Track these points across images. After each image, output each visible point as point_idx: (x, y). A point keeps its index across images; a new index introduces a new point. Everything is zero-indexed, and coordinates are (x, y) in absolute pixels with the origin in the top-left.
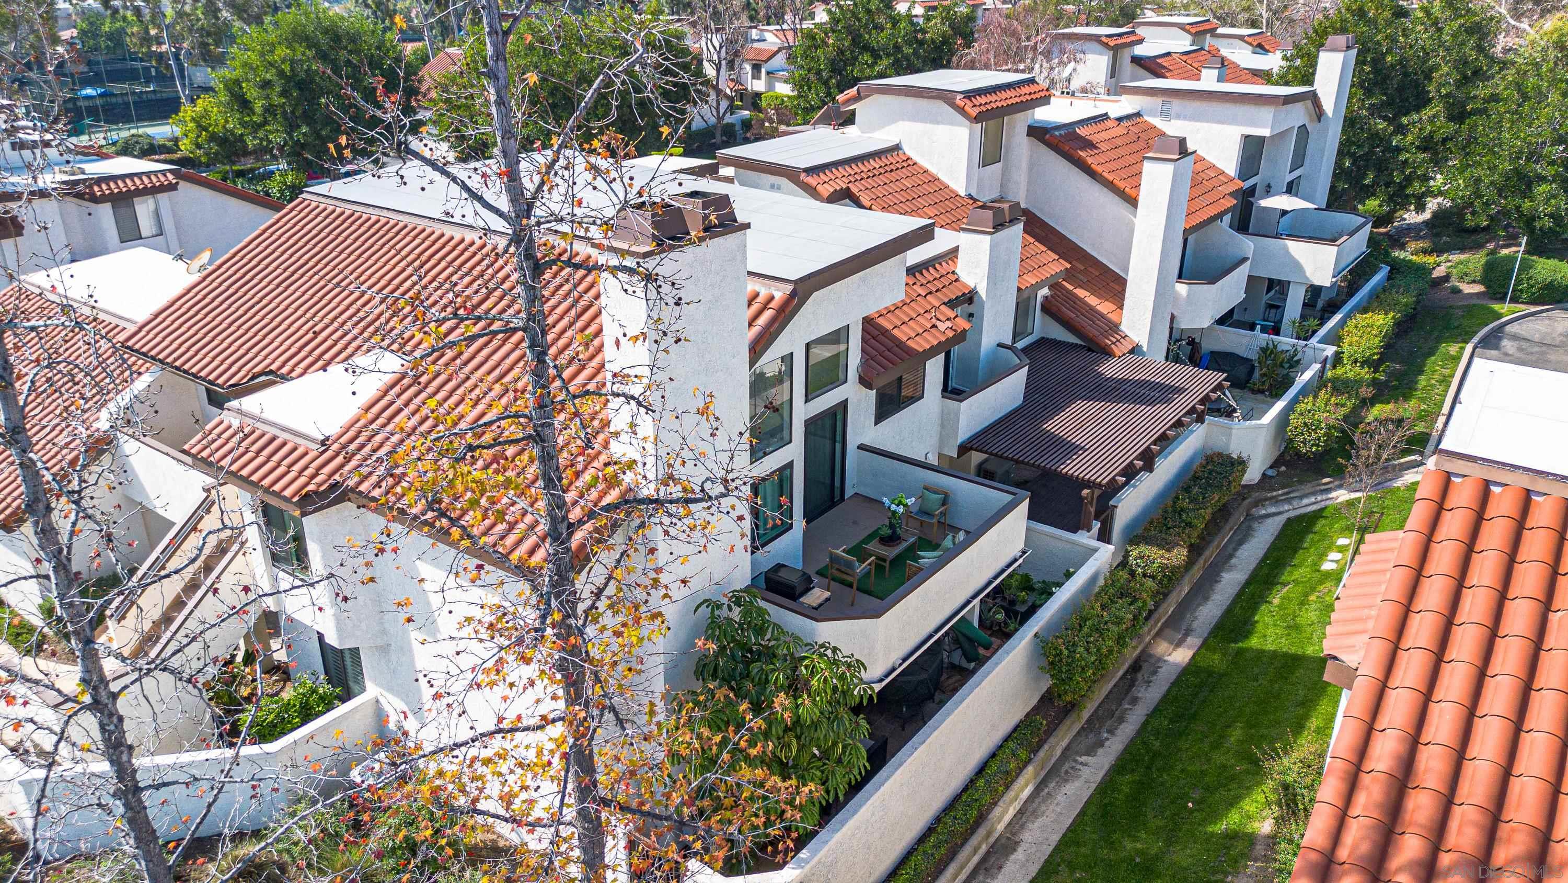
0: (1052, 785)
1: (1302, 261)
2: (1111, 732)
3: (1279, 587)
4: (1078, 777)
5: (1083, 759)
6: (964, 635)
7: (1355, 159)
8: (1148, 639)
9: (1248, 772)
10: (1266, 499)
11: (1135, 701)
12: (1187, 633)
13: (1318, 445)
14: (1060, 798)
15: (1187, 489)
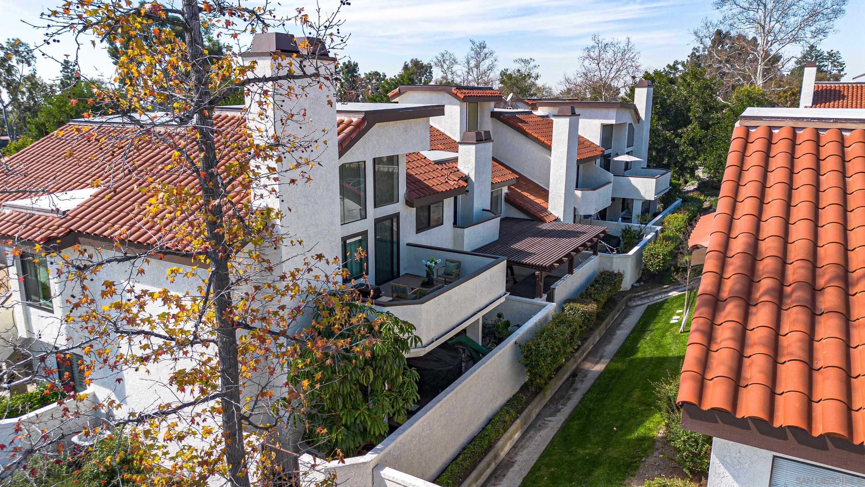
0: (532, 433)
1: (638, 188)
2: (564, 405)
3: (649, 332)
4: (547, 427)
5: (549, 419)
6: (474, 350)
7: (658, 151)
8: (579, 361)
9: (645, 410)
10: (635, 297)
11: (576, 390)
12: (601, 357)
13: (659, 266)
14: (537, 438)
15: (592, 286)
